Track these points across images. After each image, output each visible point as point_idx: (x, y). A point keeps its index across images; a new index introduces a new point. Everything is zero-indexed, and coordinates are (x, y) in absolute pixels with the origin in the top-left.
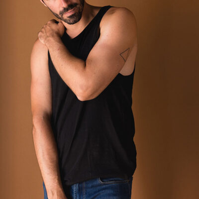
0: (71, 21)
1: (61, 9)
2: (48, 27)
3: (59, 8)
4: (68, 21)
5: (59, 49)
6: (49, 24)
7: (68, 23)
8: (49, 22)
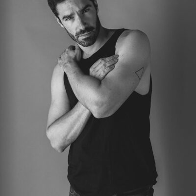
0: (86, 44)
1: (78, 30)
2: (66, 54)
3: (76, 29)
4: (83, 43)
5: (74, 73)
6: (67, 51)
7: (82, 45)
8: (67, 50)
